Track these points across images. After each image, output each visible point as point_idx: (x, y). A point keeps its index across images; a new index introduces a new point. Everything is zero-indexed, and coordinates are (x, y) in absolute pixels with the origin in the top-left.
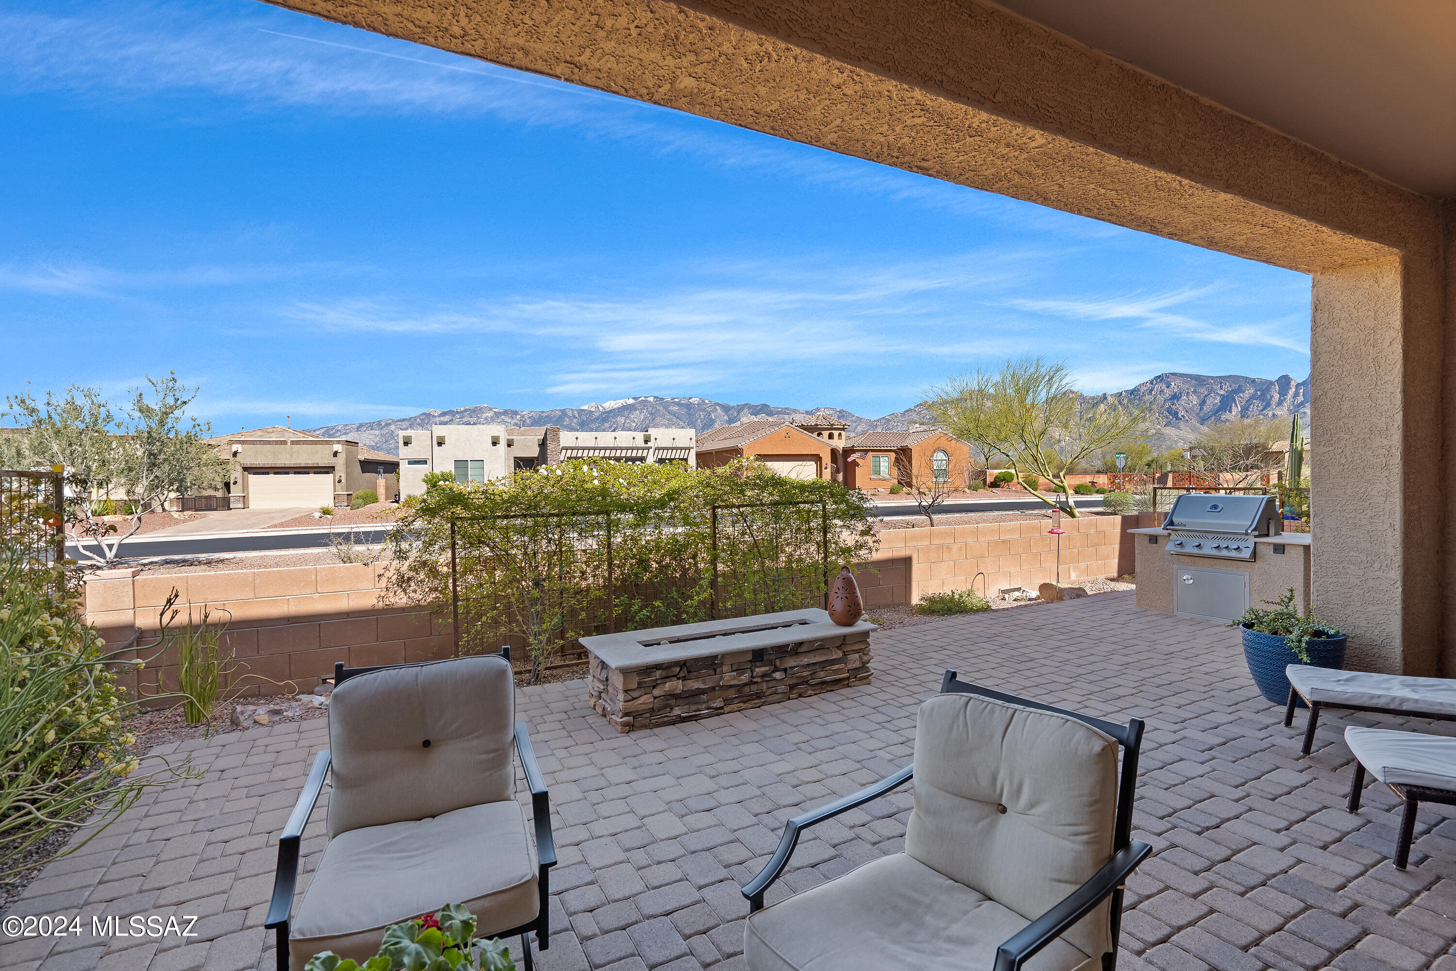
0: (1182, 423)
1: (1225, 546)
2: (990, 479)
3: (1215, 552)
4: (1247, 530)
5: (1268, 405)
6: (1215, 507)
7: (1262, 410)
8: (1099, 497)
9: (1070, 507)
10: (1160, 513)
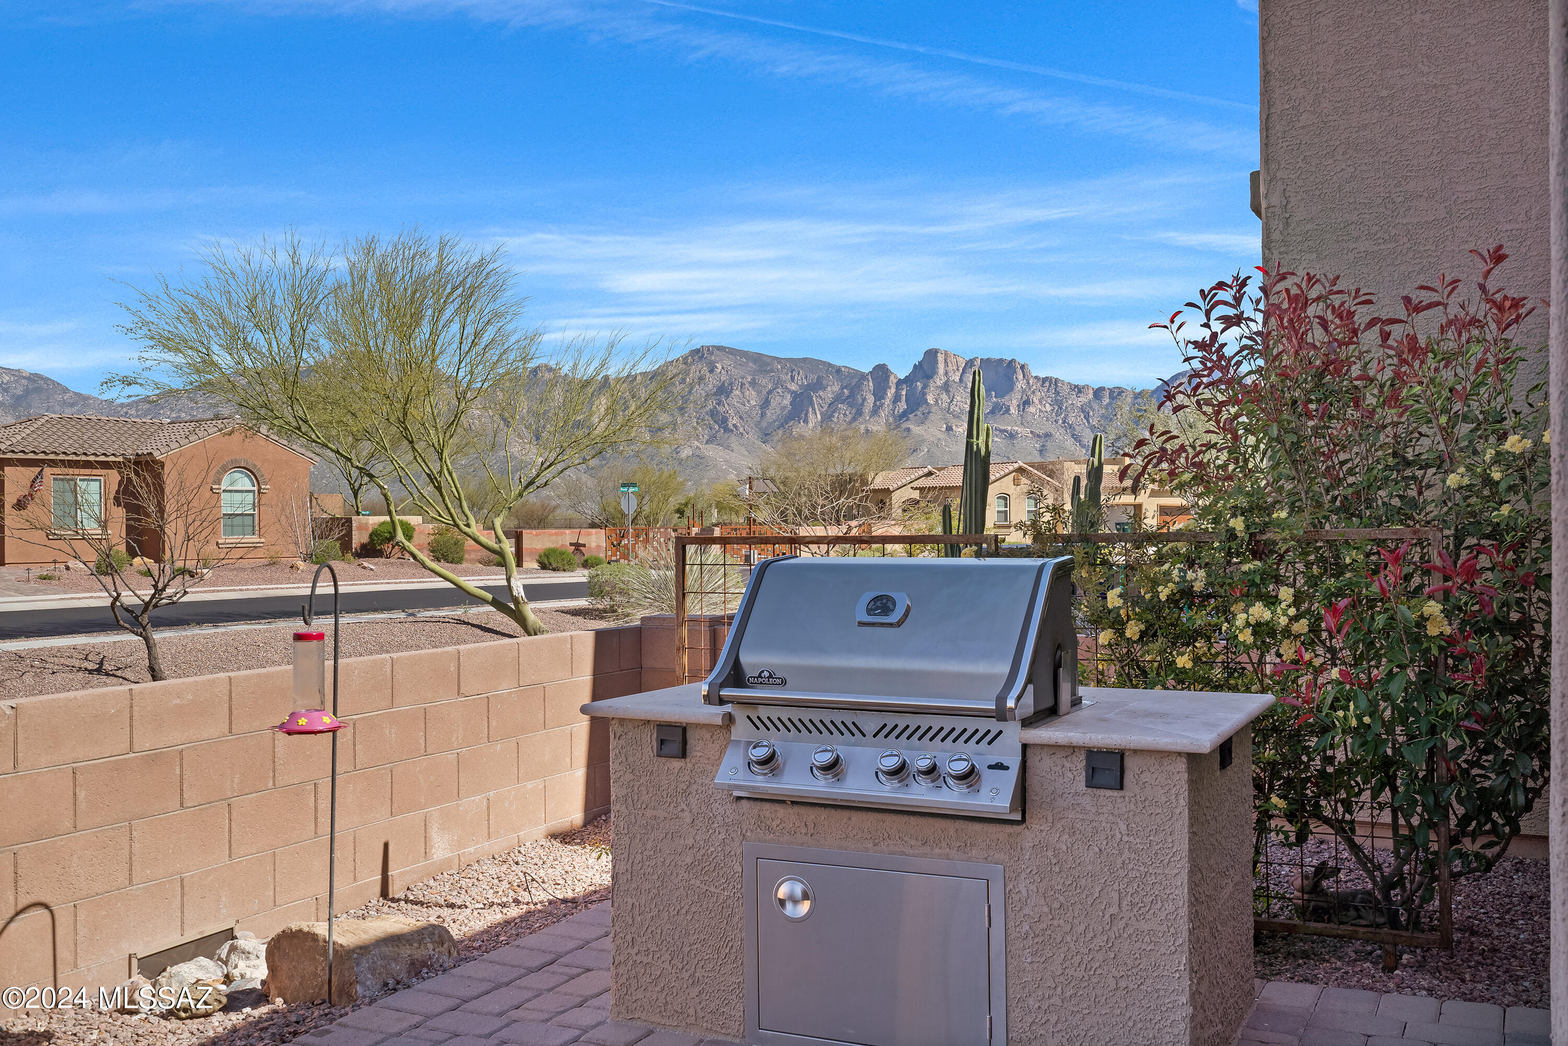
0: (733, 438)
1: (924, 764)
2: (358, 539)
3: (888, 792)
4: (1001, 700)
5: (859, 413)
6: (882, 605)
7: (850, 423)
8: (579, 576)
9: (516, 600)
10: (695, 620)
